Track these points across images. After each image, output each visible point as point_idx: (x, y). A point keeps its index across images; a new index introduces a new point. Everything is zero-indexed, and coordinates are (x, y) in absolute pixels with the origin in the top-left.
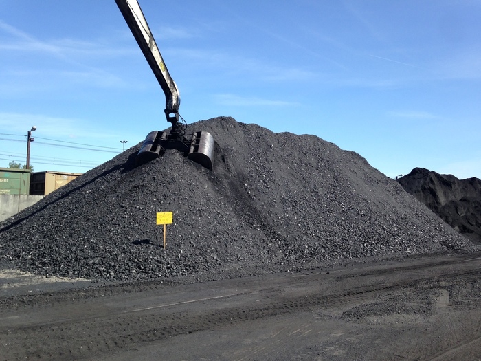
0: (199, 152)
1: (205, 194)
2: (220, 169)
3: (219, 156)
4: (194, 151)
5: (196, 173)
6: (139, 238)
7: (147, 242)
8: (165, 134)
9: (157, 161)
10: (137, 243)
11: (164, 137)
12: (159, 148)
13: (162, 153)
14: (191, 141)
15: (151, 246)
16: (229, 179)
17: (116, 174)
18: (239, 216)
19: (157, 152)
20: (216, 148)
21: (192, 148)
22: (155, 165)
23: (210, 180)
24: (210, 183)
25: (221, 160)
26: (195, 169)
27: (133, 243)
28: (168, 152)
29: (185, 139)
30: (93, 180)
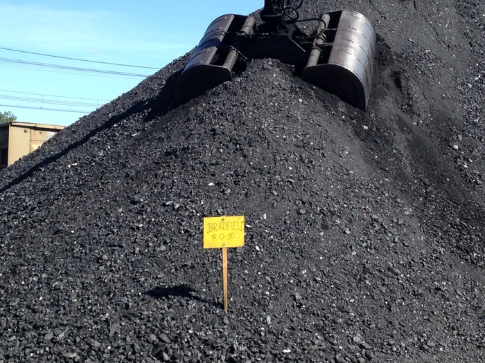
0: (332, 61)
1: (342, 171)
2: (388, 107)
3: (387, 72)
4: (320, 60)
5: (322, 118)
6: (164, 280)
7: (183, 291)
8: (250, 23)
9: (226, 88)
10: (158, 293)
11: (247, 29)
12: (233, 56)
13: (239, 67)
14: (315, 35)
15: (193, 304)
16: (410, 131)
17: (133, 122)
18: (431, 229)
19: (228, 65)
20: (380, 53)
21: (316, 54)
22: (220, 100)
23: (357, 134)
24: (357, 142)
25: (391, 83)
26: (319, 107)
27: (150, 293)
28: (254, 66)
29: (298, 32)
30: (86, 139)
